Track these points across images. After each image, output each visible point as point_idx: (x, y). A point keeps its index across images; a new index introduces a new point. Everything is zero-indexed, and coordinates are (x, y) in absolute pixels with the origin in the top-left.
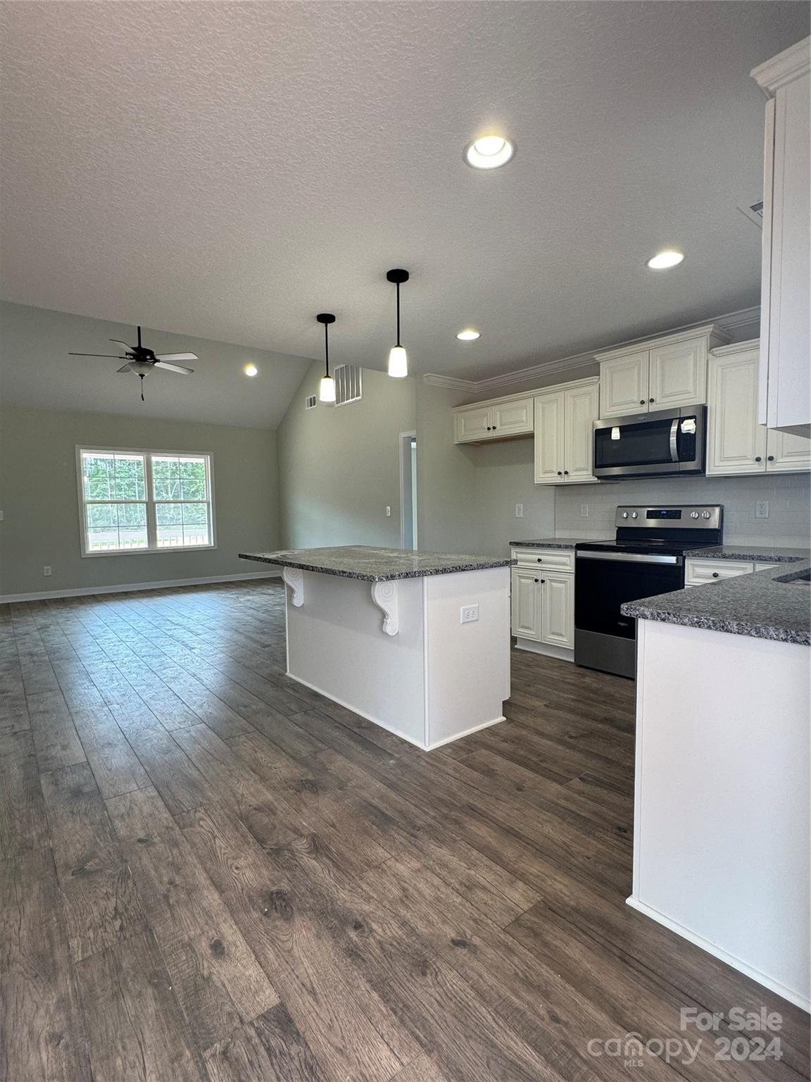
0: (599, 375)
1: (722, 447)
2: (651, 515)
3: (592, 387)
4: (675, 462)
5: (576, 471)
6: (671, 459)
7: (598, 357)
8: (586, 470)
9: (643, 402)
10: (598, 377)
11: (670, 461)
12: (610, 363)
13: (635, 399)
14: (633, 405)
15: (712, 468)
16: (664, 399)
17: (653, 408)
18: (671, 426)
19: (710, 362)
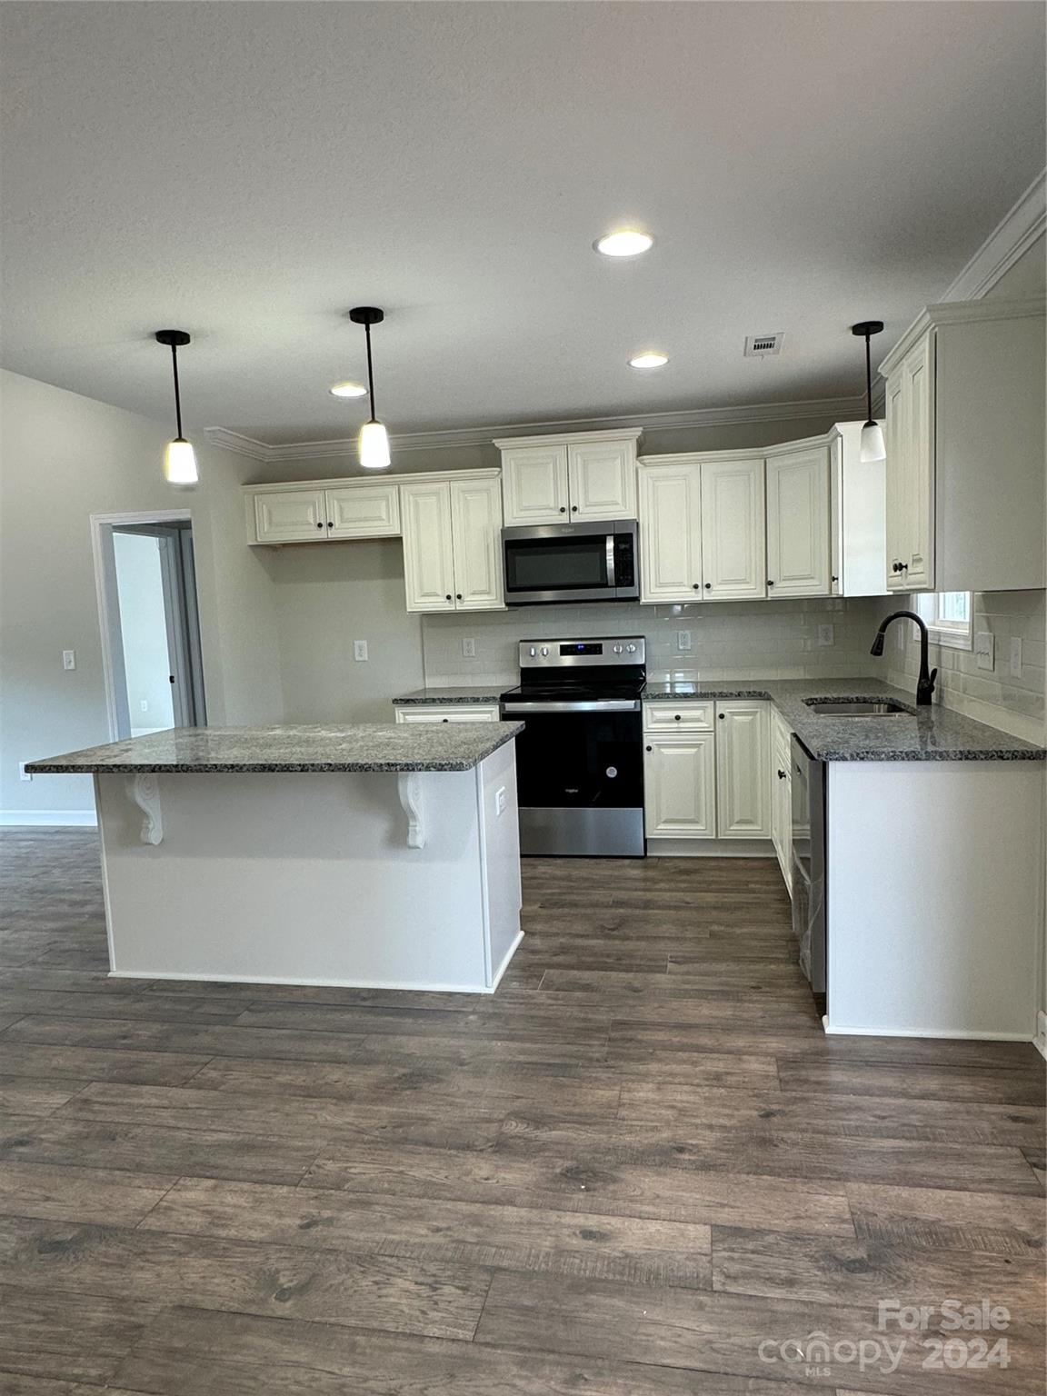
0: (500, 467)
1: (657, 572)
2: (565, 651)
3: (491, 482)
4: (613, 587)
5: (473, 594)
6: (607, 583)
7: (498, 443)
8: (488, 593)
9: (563, 510)
10: (498, 469)
11: (605, 585)
12: (513, 451)
13: (552, 505)
14: (548, 512)
15: (648, 595)
16: (588, 508)
17: (576, 518)
18: (605, 543)
19: (639, 470)
